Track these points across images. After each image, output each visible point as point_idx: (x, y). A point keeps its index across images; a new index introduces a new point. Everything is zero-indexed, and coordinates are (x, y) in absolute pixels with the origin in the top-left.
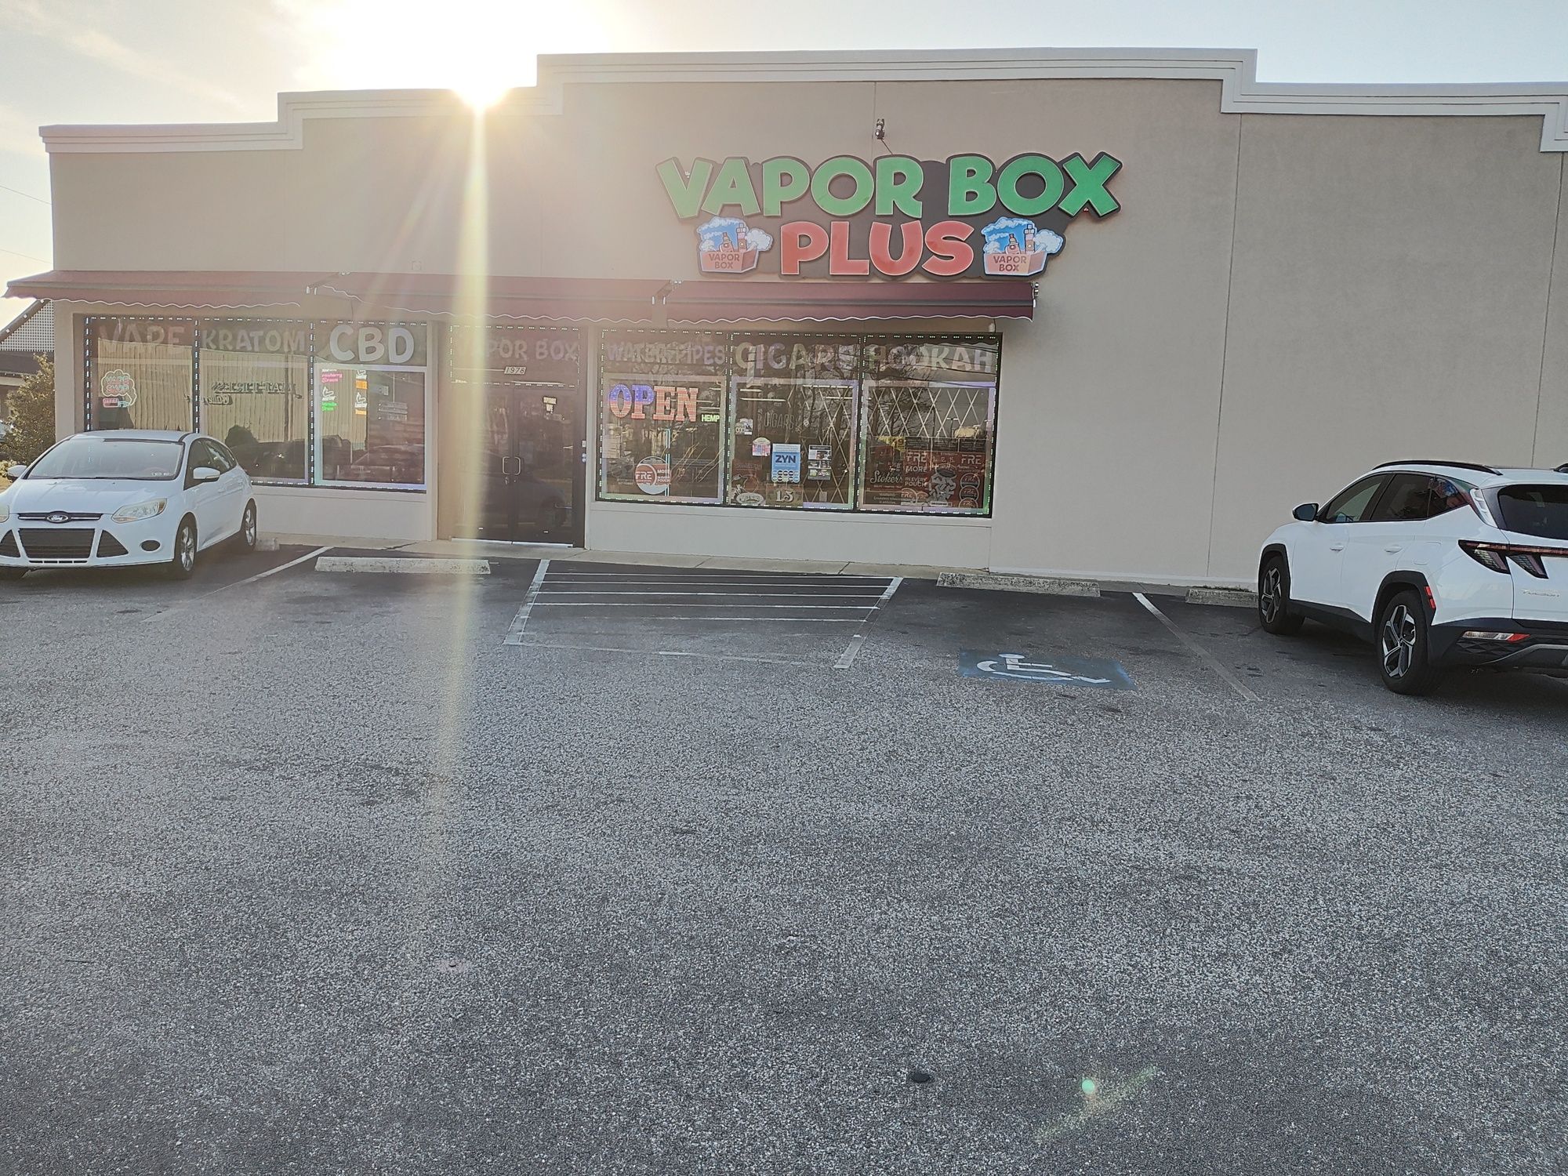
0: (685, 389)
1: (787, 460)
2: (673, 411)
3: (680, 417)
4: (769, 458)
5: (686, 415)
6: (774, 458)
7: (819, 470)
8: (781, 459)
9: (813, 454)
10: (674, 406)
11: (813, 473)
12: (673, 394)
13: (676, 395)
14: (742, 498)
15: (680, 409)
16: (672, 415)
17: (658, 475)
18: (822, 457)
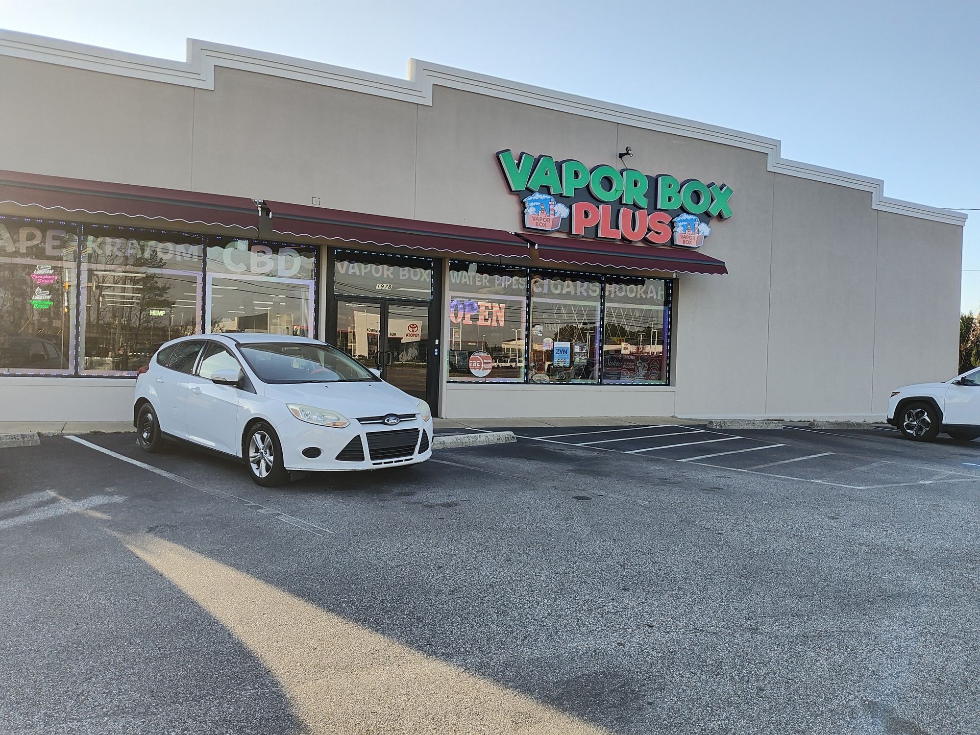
0: (497, 305)
1: (563, 352)
2: (490, 319)
3: (495, 323)
4: (552, 351)
5: (498, 323)
6: (555, 351)
7: (580, 359)
8: (559, 352)
9: (577, 349)
10: (490, 314)
11: (577, 360)
12: (490, 308)
13: (492, 307)
14: (536, 378)
15: (494, 318)
16: (489, 321)
17: (484, 363)
18: (582, 350)
